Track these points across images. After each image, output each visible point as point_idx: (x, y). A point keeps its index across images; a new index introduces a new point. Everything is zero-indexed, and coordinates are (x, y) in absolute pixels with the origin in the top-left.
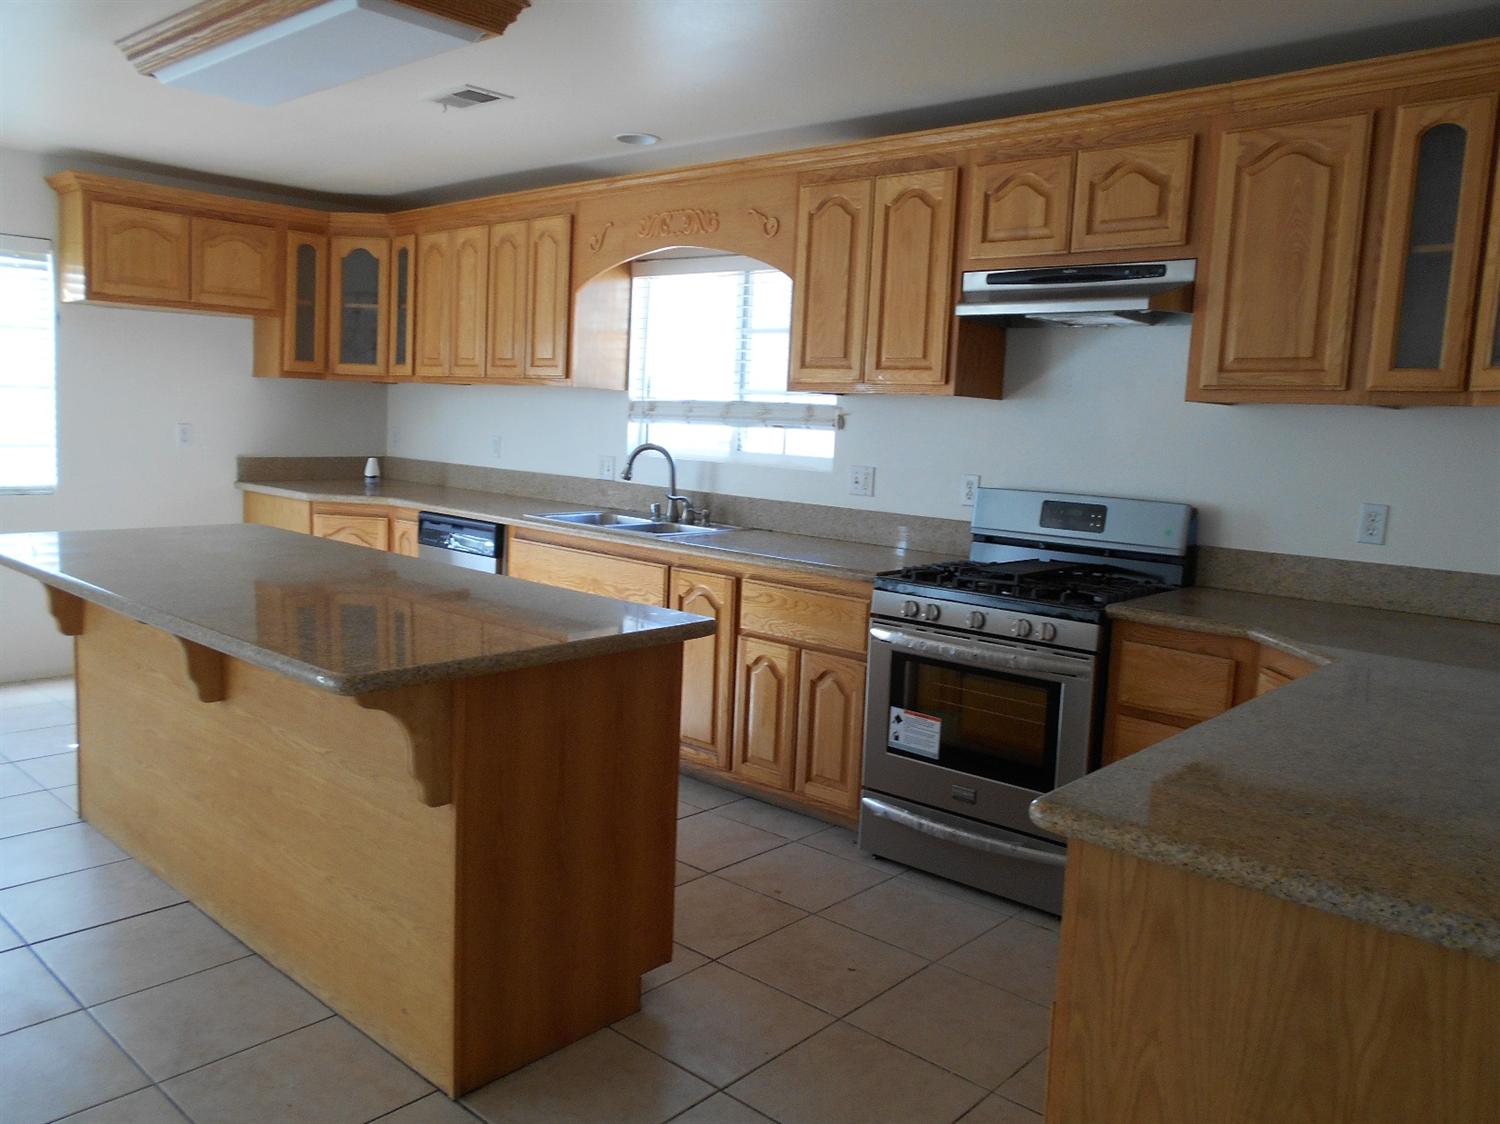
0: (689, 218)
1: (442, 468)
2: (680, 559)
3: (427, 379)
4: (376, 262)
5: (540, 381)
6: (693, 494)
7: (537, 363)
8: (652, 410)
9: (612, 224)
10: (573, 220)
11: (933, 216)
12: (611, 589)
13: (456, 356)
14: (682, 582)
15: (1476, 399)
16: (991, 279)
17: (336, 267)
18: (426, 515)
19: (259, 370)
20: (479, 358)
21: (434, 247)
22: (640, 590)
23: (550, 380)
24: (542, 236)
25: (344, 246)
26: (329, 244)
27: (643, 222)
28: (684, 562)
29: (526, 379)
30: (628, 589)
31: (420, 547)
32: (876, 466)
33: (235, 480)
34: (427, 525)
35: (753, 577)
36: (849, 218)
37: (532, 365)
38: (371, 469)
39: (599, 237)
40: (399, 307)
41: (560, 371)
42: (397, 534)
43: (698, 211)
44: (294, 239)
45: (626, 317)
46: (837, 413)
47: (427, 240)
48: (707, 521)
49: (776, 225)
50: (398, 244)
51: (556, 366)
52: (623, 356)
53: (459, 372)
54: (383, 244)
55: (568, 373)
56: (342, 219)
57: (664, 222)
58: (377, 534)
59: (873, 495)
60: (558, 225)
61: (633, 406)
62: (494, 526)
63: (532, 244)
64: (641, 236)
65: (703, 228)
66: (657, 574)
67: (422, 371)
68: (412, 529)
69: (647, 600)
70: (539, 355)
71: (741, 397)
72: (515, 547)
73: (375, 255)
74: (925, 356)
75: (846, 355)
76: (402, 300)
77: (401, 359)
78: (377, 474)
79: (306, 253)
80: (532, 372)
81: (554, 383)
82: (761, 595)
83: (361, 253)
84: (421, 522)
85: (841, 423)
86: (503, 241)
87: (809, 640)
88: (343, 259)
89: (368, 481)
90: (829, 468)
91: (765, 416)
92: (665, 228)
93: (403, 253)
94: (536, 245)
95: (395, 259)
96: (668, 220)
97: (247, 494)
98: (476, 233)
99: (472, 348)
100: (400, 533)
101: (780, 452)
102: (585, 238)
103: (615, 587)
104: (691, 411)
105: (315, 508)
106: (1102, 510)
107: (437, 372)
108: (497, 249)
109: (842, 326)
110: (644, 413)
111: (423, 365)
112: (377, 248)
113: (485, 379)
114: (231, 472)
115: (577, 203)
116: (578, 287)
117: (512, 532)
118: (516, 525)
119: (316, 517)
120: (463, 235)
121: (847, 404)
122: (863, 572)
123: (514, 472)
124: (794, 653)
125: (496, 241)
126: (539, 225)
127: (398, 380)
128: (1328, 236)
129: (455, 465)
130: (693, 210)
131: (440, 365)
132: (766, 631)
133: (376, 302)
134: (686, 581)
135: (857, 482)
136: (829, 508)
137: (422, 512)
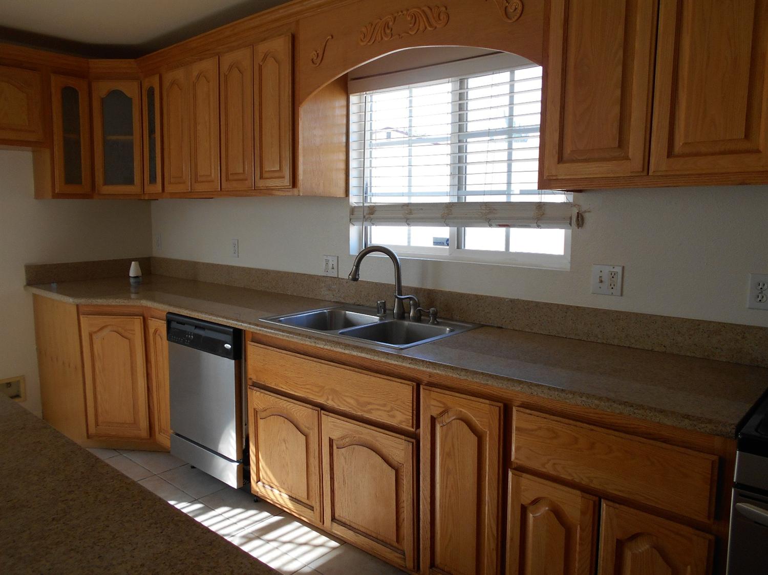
0: (415, 17)
1: (194, 266)
2: (430, 376)
3: (173, 195)
4: (130, 100)
5: (268, 191)
6: (416, 291)
7: (265, 175)
8: (372, 213)
9: (332, 37)
10: (294, 39)
12: (352, 401)
13: (196, 174)
14: (434, 403)
17: (96, 105)
18: (172, 316)
19: (39, 195)
20: (215, 174)
21: (174, 83)
22: (385, 405)
23: (279, 190)
24: (264, 59)
25: (102, 88)
26: (90, 87)
27: (364, 30)
28: (432, 380)
29: (256, 191)
30: (369, 403)
31: (169, 344)
32: (624, 265)
33: (25, 284)
34: (174, 325)
35: (525, 406)
37: (261, 178)
38: (134, 270)
39: (320, 52)
40: (150, 136)
41: (287, 181)
42: (151, 331)
43: (426, 9)
44: (57, 83)
45: (344, 131)
46: (575, 211)
47: (169, 77)
48: (435, 319)
49: (520, 8)
50: (146, 85)
51: (283, 177)
52: (342, 166)
53: (199, 188)
54: (135, 85)
55: (294, 182)
56: (99, 65)
57: (387, 25)
58: (134, 331)
59: (621, 295)
60: (280, 45)
61: (353, 210)
62: (232, 330)
63: (256, 67)
64: (362, 44)
65: (431, 25)
66: (405, 391)
67: (169, 188)
68: (162, 326)
69: (393, 417)
70: (267, 168)
71: (458, 198)
72: (253, 352)
73: (129, 95)
74: (747, 136)
75: (622, 143)
76: (152, 131)
77: (153, 180)
78: (140, 274)
79: (69, 95)
80: (261, 184)
81: (281, 193)
82: (540, 428)
83: (116, 94)
84: (169, 322)
85: (580, 220)
86: (231, 68)
87: (611, 489)
88: (102, 99)
89: (132, 280)
90: (566, 266)
91: (489, 216)
92: (388, 31)
93: (151, 92)
94: (260, 67)
95: (145, 98)
96: (391, 24)
97: (35, 296)
98: (208, 65)
99: (209, 168)
100: (153, 330)
102: (306, 53)
103: (357, 400)
104: (410, 213)
105: (82, 309)
107: (180, 188)
108: (226, 76)
109: (617, 109)
110: (364, 217)
111: (170, 183)
112: (130, 89)
113: (222, 192)
114: (21, 278)
115: (298, 22)
116: (301, 103)
117: (249, 337)
118: (252, 330)
119: (81, 317)
120: (196, 68)
121: (585, 201)
122: (710, 421)
123: (250, 269)
124: (591, 503)
125: (225, 68)
126: (262, 48)
127: (154, 198)
129: (203, 264)
130: (419, 8)
131: (184, 183)
132: (549, 469)
133: (132, 134)
134: (440, 402)
135: (601, 282)
136: (568, 308)
137: (169, 313)
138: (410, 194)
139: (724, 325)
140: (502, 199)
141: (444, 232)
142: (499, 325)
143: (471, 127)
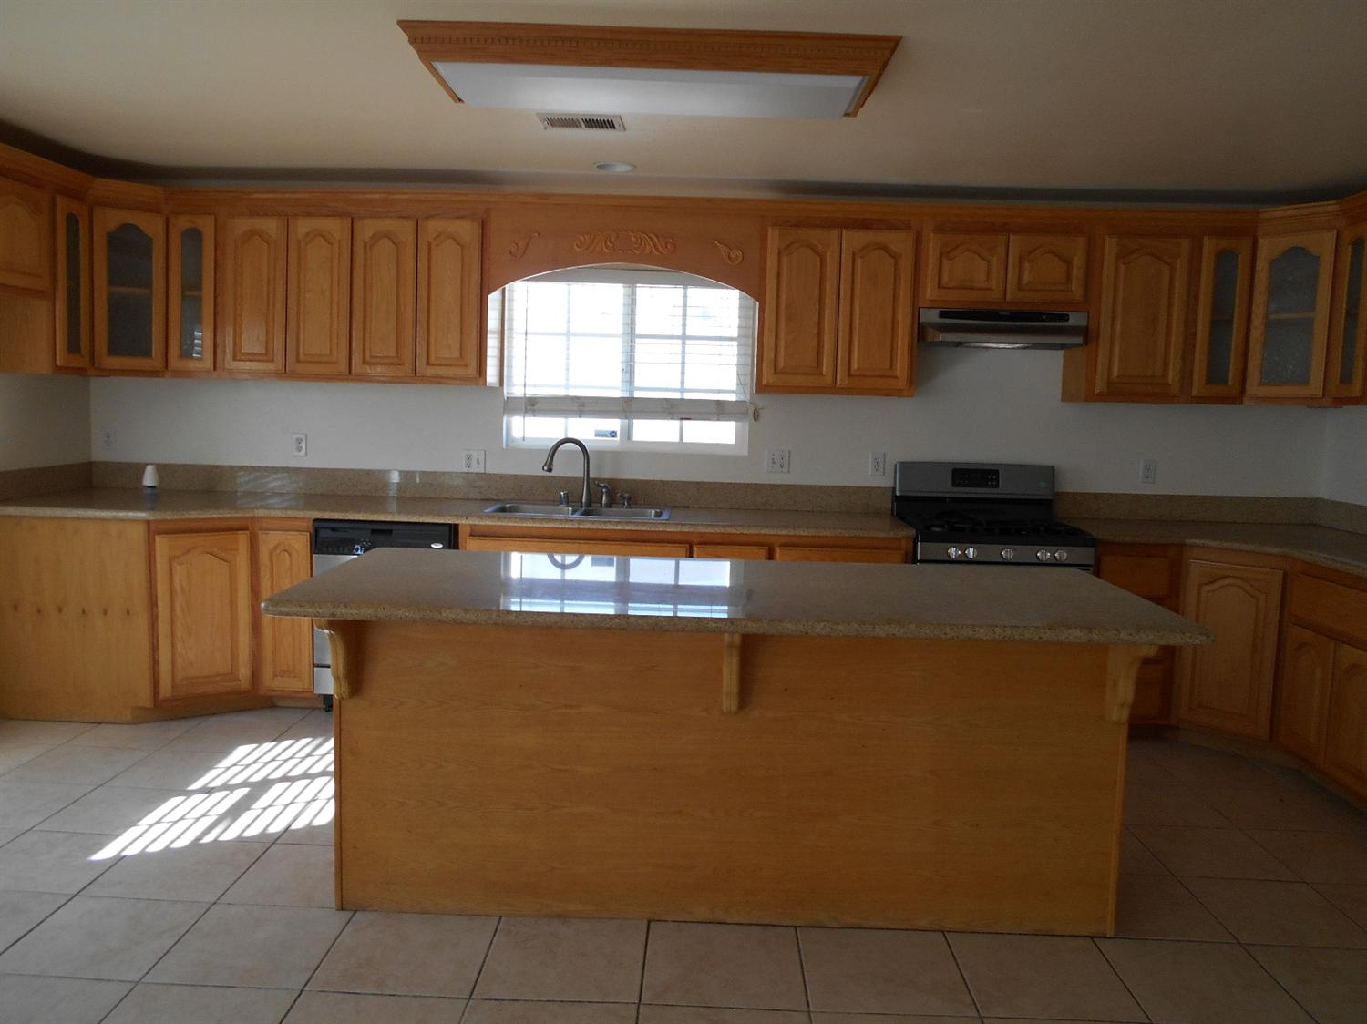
0: (640, 240)
4: (149, 238)
5: (439, 380)
7: (435, 362)
9: (539, 235)
10: (483, 225)
11: (896, 264)
15: (1246, 402)
16: (942, 315)
17: (101, 241)
18: (322, 524)
20: (339, 355)
21: (252, 233)
23: (455, 379)
24: (439, 237)
25: (110, 220)
26: (91, 214)
29: (418, 377)
32: (792, 449)
34: (323, 534)
36: (818, 258)
37: (428, 364)
38: (151, 478)
39: (522, 246)
40: (184, 294)
41: (472, 370)
42: (265, 548)
43: (653, 236)
44: (62, 208)
46: (751, 408)
47: (236, 224)
49: (741, 256)
50: (183, 223)
51: (465, 366)
53: (304, 368)
54: (159, 220)
55: (481, 373)
57: (608, 239)
58: (237, 550)
59: (789, 472)
62: (446, 527)
64: (578, 249)
65: (658, 250)
68: (303, 539)
70: (438, 354)
71: (628, 393)
73: (147, 231)
74: (892, 368)
75: (819, 365)
80: (428, 371)
83: (131, 229)
84: (313, 530)
85: (756, 415)
86: (377, 236)
88: (109, 233)
90: (745, 452)
91: (672, 410)
92: (610, 245)
93: (194, 236)
95: (175, 239)
96: (613, 239)
100: (271, 546)
101: (676, 439)
105: (153, 527)
106: (996, 472)
110: (525, 408)
112: (151, 226)
115: (487, 209)
116: (492, 290)
118: (471, 523)
119: (153, 538)
120: (307, 224)
121: (762, 400)
125: (365, 235)
126: (434, 225)
128: (1170, 305)
130: (645, 233)
131: (271, 361)
133: (149, 287)
135: (774, 463)
136: (748, 485)
137: (316, 520)
138: (567, 387)
139: (858, 488)
140: (677, 396)
141: (614, 424)
142: (686, 505)
143: (638, 331)
